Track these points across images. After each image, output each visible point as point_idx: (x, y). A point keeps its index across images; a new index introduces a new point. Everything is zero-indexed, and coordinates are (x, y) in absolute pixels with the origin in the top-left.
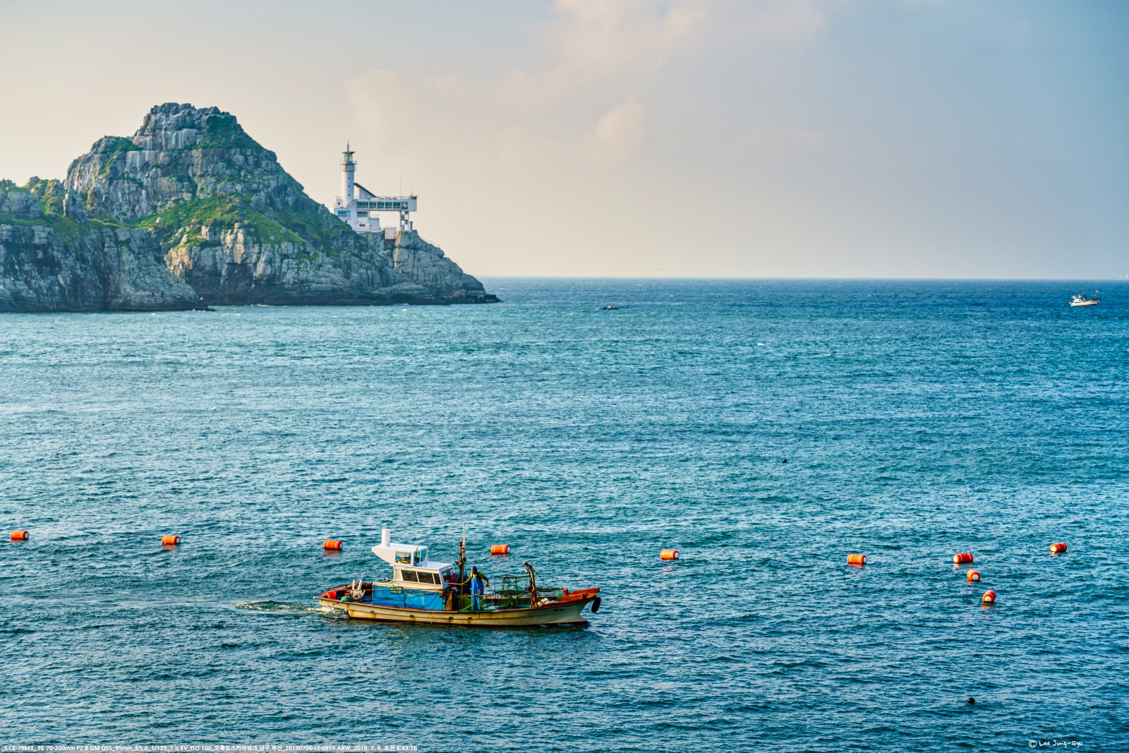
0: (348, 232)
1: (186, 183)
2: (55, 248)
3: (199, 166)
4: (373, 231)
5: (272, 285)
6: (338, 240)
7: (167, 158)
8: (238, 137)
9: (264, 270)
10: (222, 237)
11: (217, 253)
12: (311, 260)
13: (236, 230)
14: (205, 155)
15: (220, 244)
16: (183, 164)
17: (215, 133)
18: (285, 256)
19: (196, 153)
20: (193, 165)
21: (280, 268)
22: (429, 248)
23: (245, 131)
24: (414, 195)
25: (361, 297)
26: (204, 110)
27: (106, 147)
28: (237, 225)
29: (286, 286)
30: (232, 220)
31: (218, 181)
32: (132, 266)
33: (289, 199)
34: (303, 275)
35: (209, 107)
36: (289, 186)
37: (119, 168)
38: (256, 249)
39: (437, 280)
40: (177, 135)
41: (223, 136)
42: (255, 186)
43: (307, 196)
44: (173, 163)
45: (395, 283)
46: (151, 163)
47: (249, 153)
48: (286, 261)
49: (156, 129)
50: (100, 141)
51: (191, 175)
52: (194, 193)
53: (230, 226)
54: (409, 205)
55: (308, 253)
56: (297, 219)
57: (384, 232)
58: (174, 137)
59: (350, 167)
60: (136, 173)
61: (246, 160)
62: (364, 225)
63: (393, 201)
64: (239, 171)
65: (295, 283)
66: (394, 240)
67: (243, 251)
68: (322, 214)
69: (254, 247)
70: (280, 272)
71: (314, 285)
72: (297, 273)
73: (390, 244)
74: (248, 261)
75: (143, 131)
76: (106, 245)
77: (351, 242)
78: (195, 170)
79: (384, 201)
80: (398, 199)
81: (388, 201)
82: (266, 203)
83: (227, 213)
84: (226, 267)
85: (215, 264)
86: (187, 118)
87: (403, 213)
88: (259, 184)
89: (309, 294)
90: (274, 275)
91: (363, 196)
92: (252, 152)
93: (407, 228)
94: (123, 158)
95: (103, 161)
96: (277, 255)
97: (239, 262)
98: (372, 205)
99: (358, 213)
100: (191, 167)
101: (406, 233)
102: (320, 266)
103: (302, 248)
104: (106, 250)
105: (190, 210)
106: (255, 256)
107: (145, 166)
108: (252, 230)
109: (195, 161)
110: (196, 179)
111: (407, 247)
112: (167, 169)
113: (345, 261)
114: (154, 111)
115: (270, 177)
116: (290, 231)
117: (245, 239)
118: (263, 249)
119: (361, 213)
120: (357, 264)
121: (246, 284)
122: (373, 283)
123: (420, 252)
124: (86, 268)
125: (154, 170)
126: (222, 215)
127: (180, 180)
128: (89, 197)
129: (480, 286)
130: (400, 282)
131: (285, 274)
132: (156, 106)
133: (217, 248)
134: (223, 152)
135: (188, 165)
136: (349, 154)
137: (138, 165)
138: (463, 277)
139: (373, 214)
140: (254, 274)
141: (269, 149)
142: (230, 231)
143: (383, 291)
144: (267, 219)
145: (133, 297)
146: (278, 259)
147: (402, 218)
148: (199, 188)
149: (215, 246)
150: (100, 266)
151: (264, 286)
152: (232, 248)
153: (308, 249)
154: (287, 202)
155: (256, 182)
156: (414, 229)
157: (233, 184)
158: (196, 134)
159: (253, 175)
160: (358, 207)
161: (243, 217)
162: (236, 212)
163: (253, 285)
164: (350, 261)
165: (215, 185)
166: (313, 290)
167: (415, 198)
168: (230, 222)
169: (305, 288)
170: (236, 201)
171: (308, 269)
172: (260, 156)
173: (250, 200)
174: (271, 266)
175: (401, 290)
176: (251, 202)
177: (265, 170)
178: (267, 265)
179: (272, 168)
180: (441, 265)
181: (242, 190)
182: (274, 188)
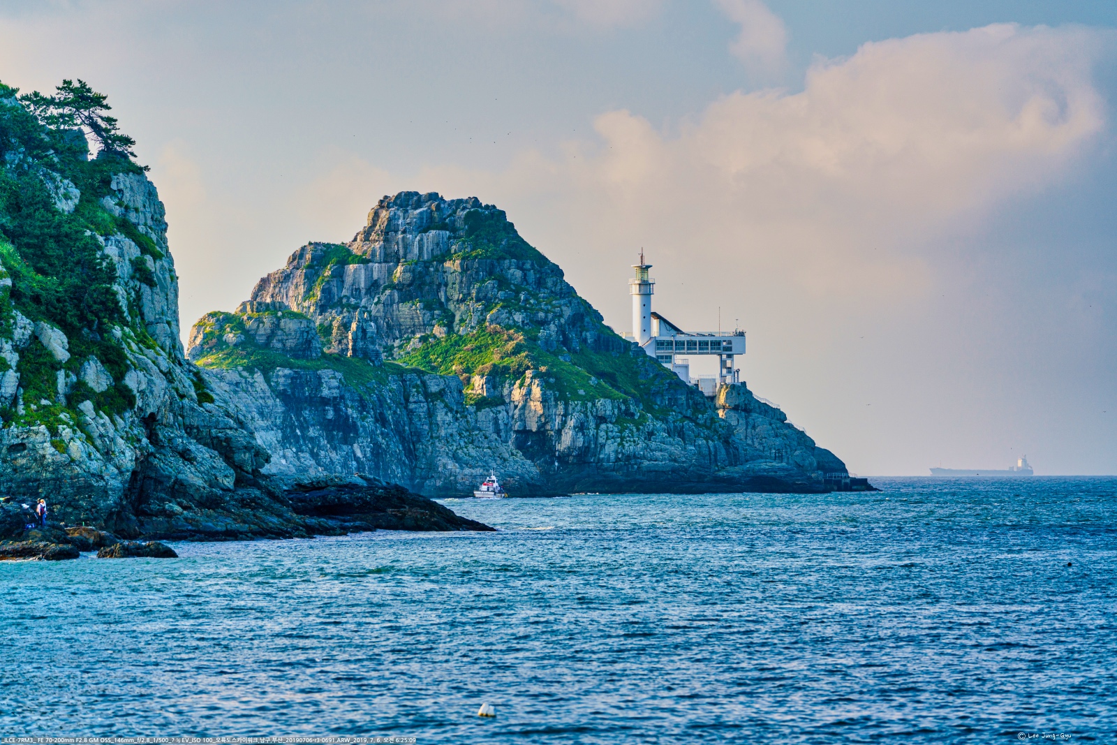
1: (436, 312)
2: (349, 403)
3: (457, 286)
5: (585, 462)
6: (662, 395)
7: (408, 275)
8: (512, 243)
9: (574, 441)
10: (506, 392)
11: (500, 416)
12: (637, 424)
13: (528, 381)
14: (464, 270)
15: (503, 403)
16: (431, 283)
17: (477, 236)
18: (601, 420)
19: (453, 266)
20: (446, 285)
21: (596, 437)
22: (766, 409)
23: (520, 234)
24: (740, 330)
26: (460, 201)
27: (313, 259)
28: (529, 373)
29: (606, 464)
30: (520, 365)
31: (487, 308)
33: (588, 334)
34: (629, 448)
35: (465, 197)
36: (585, 315)
37: (335, 290)
38: (561, 409)
39: (783, 456)
40: (421, 240)
41: (488, 240)
42: (541, 315)
43: (612, 331)
44: (418, 282)
46: (382, 282)
47: (528, 266)
48: (603, 426)
49: (391, 228)
50: (303, 249)
51: (443, 300)
52: (450, 326)
53: (519, 374)
54: (733, 345)
55: (633, 415)
57: (697, 385)
58: (416, 243)
59: (646, 288)
60: (359, 297)
61: (525, 276)
63: (710, 339)
64: (517, 293)
65: (618, 460)
66: (713, 398)
67: (541, 412)
68: (636, 358)
69: (556, 406)
70: (596, 444)
71: (646, 463)
72: (621, 444)
74: (548, 427)
75: (367, 234)
76: (411, 399)
77: (682, 398)
78: (449, 293)
79: (697, 339)
80: (717, 335)
81: (702, 339)
82: (558, 341)
83: (508, 355)
84: (514, 436)
85: (497, 431)
86: (436, 215)
87: (724, 357)
88: (547, 312)
89: (638, 477)
90: (588, 447)
91: (665, 332)
92: (532, 265)
93: (729, 380)
94: (339, 275)
95: (310, 279)
96: (591, 418)
97: (534, 430)
98: (680, 345)
100: (443, 288)
101: (731, 386)
102: (651, 434)
103: (623, 407)
105: (447, 351)
106: (558, 420)
107: (373, 287)
108: (552, 380)
109: (450, 279)
110: (451, 306)
112: (407, 292)
113: (675, 427)
114: (384, 203)
115: (561, 302)
116: (602, 382)
117: (544, 394)
118: (570, 408)
119: (664, 356)
120: (693, 432)
121: (546, 462)
122: (716, 460)
123: (754, 415)
124: (388, 434)
125: (388, 292)
126: (502, 358)
127: (428, 307)
128: (334, 331)
129: (841, 467)
131: (603, 446)
132: (386, 197)
133: (500, 408)
134: (493, 265)
135: (439, 286)
136: (645, 269)
137: (362, 285)
138: (816, 451)
139: (680, 359)
140: (558, 447)
142: (518, 382)
144: (565, 361)
146: (592, 425)
147: (723, 364)
148: (457, 318)
149: (497, 405)
150: (404, 431)
151: (573, 464)
152: (524, 407)
153: (632, 408)
154: (585, 340)
155: (542, 310)
156: (741, 380)
157: (510, 313)
158: (449, 238)
159: (537, 299)
160: (658, 349)
161: (537, 361)
162: (524, 354)
163: (556, 464)
164: (683, 427)
165: (482, 314)
166: (645, 469)
167: (742, 334)
168: (518, 368)
169: (633, 468)
170: (520, 337)
171: (637, 439)
172: (543, 270)
173: (537, 336)
174: (583, 434)
175: (759, 471)
176: (539, 339)
177: (552, 292)
178: (577, 432)
179: (561, 289)
180: (785, 435)
181: (523, 322)
182: (569, 318)
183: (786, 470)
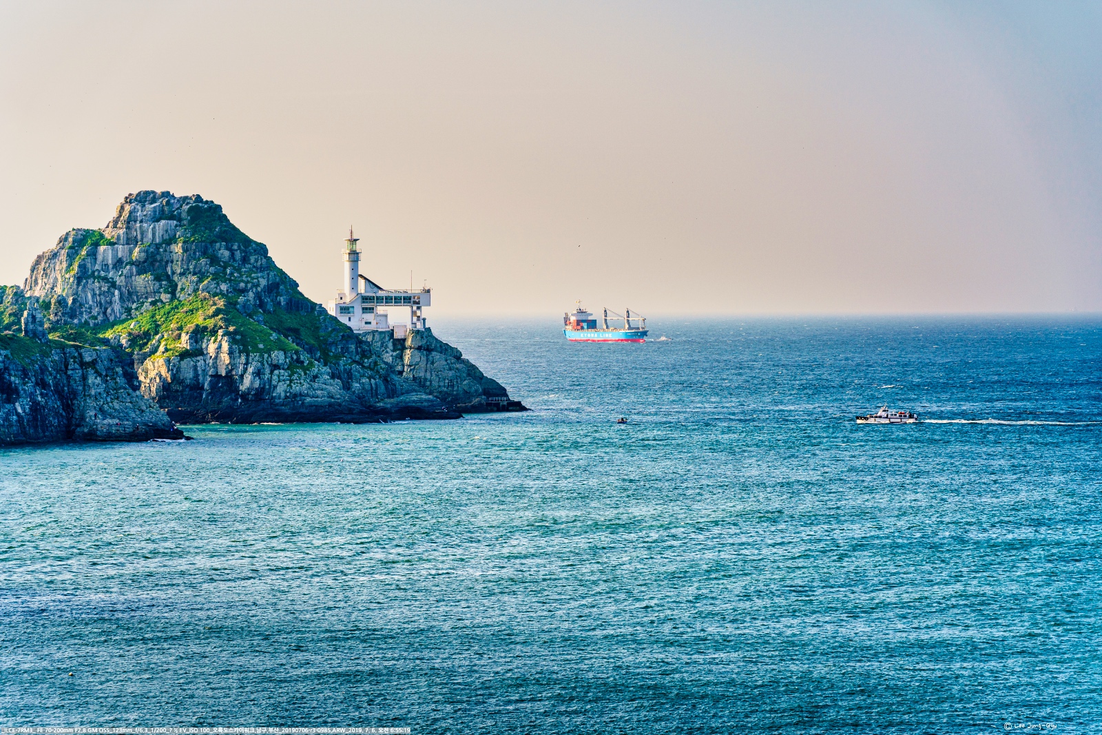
0: (349, 336)
1: (164, 283)
2: (12, 372)
3: (179, 263)
4: (380, 330)
5: (261, 399)
6: (337, 345)
7: (143, 254)
8: (224, 229)
9: (252, 383)
10: (204, 346)
11: (199, 364)
12: (305, 369)
13: (219, 338)
14: (185, 250)
15: (202, 354)
16: (162, 260)
17: (196, 225)
18: (275, 367)
19: (178, 248)
20: (172, 262)
21: (270, 380)
22: (445, 349)
23: (232, 222)
24: (427, 289)
25: (361, 412)
26: (186, 198)
27: (74, 241)
28: (220, 332)
29: (277, 401)
30: (215, 326)
31: (200, 280)
32: (99, 391)
33: (282, 298)
34: (296, 388)
35: (190, 195)
36: (282, 284)
37: (89, 265)
38: (243, 359)
39: (453, 386)
40: (154, 227)
41: (206, 229)
42: (242, 285)
43: (303, 295)
44: (150, 260)
45: (402, 394)
46: (125, 259)
47: (235, 247)
48: (276, 372)
49: (131, 219)
50: (67, 234)
51: (170, 273)
52: (173, 294)
53: (214, 332)
54: (421, 300)
55: (303, 362)
56: (290, 321)
57: (393, 330)
58: (150, 230)
59: (354, 256)
60: (108, 271)
61: (233, 255)
62: (370, 323)
63: (403, 295)
64: (225, 268)
65: (286, 397)
66: (404, 340)
67: (228, 362)
68: (319, 316)
69: (240, 356)
70: (270, 385)
71: (308, 399)
72: (290, 385)
73: (400, 344)
74: (234, 373)
75: (116, 222)
76: (69, 367)
77: (353, 347)
78: (175, 267)
79: (393, 295)
80: (409, 292)
81: (397, 295)
82: (255, 305)
83: (210, 317)
84: (209, 379)
85: (196, 376)
86: (166, 208)
87: (415, 308)
88: (248, 282)
89: (301, 410)
90: (263, 388)
91: (369, 289)
92: (239, 247)
93: (419, 326)
94: (93, 254)
95: (71, 257)
96: (266, 366)
97: (224, 374)
98: (380, 299)
99: (363, 309)
100: (170, 264)
101: (418, 332)
102: (316, 377)
103: (295, 357)
104: (70, 372)
105: (169, 313)
106: (241, 367)
107: (119, 263)
108: (238, 337)
109: (175, 257)
110: (176, 278)
111: (419, 348)
112: (142, 267)
113: (345, 370)
114: (128, 200)
115: (259, 275)
116: (282, 337)
117: (230, 348)
118: (250, 359)
119: (366, 309)
120: (359, 372)
121: (231, 399)
122: (377, 394)
123: (434, 353)
124: (47, 394)
125: (128, 267)
126: (205, 319)
127: (158, 278)
128: (52, 306)
129: (503, 392)
130: (408, 392)
131: (275, 387)
132: (130, 195)
133: (199, 358)
134: (206, 247)
135: (167, 262)
136: (354, 241)
137: (110, 262)
138: (483, 381)
139: (381, 309)
140: (241, 388)
141: (259, 241)
142: (213, 338)
143: (388, 403)
144: (257, 324)
145: (99, 426)
146: (267, 371)
147: (414, 313)
148: (179, 287)
149: (196, 356)
150: (63, 391)
151: (252, 400)
152: (216, 358)
153: (302, 358)
154: (279, 303)
155: (243, 281)
156: (427, 326)
157: (218, 284)
158: (176, 226)
159: (240, 273)
160: (363, 302)
161: (228, 322)
162: (220, 316)
163: (240, 400)
164: (351, 369)
165: (197, 284)
166: (307, 405)
167: (428, 291)
168: (214, 328)
169: (298, 403)
170: (221, 303)
171: (302, 381)
172: (248, 250)
173: (237, 301)
174: (260, 378)
175: (409, 402)
176: (239, 304)
177: (254, 267)
178: (255, 377)
179: (261, 264)
180: (457, 369)
181: (227, 290)
182: (264, 287)
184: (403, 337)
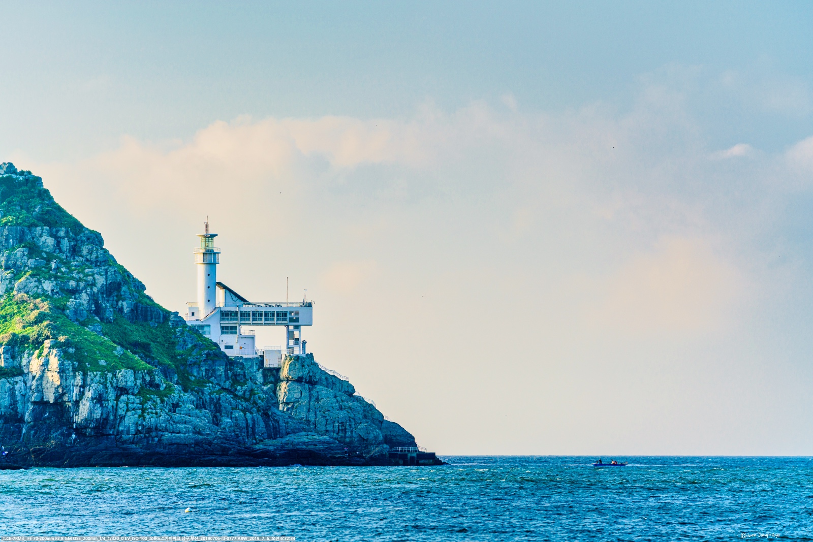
0: (216, 355)
4: (245, 356)
5: (103, 435)
6: (199, 366)
8: (46, 209)
9: (91, 412)
10: (24, 362)
11: (17, 387)
12: (162, 396)
13: (46, 351)
15: (21, 373)
17: (9, 202)
18: (123, 391)
21: (116, 409)
22: (332, 382)
23: (56, 200)
24: (308, 301)
25: (239, 453)
28: (47, 343)
29: (125, 437)
30: (40, 335)
31: (16, 276)
33: (124, 303)
34: (150, 420)
36: (124, 284)
38: (79, 380)
39: (345, 430)
41: (22, 207)
42: (72, 283)
43: (152, 301)
45: (288, 434)
47: (62, 233)
48: (124, 398)
53: (38, 344)
54: (300, 316)
55: (158, 386)
56: (137, 334)
57: (262, 357)
59: (211, 258)
61: (58, 243)
62: (231, 347)
63: (276, 310)
64: (48, 261)
65: (138, 432)
66: (278, 370)
67: (58, 383)
68: (175, 328)
69: (74, 376)
70: (115, 416)
71: (167, 435)
72: (142, 416)
73: (273, 375)
74: (66, 398)
77: (221, 370)
79: (263, 310)
80: (284, 306)
81: (268, 309)
82: (89, 311)
83: (32, 324)
84: (31, 407)
85: (14, 403)
87: (291, 328)
88: (78, 280)
89: (158, 450)
90: (106, 419)
91: (231, 302)
92: (67, 232)
93: (297, 351)
96: (110, 389)
97: (52, 401)
98: (245, 315)
99: (223, 328)
101: (297, 358)
102: (176, 406)
103: (148, 378)
106: (76, 391)
108: (71, 350)
111: (299, 380)
113: (211, 399)
115: (95, 270)
116: (129, 353)
117: (61, 365)
118: (89, 379)
119: (227, 328)
120: (230, 403)
121: (62, 434)
122: (254, 433)
123: (319, 387)
126: (24, 327)
129: (410, 440)
130: (295, 431)
131: (122, 418)
133: (17, 379)
134: (23, 232)
136: (210, 237)
138: (384, 425)
139: (245, 330)
140: (76, 419)
141: (91, 229)
142: (37, 352)
143: (271, 445)
144: (92, 333)
146: (112, 396)
147: (290, 335)
149: (14, 376)
151: (90, 436)
152: (41, 378)
153: (157, 380)
154: (121, 310)
155: (73, 278)
156: (308, 352)
157: (39, 281)
159: (69, 267)
160: (223, 319)
161: (56, 330)
162: (45, 323)
163: (74, 436)
164: (219, 399)
165: (10, 283)
166: (165, 442)
167: (309, 305)
168: (37, 338)
169: (153, 440)
170: (45, 307)
171: (159, 411)
172: (78, 238)
173: (65, 305)
174: (101, 405)
175: (298, 444)
176: (68, 308)
177: (87, 260)
178: (95, 404)
179: (97, 257)
180: (350, 408)
181: (52, 290)
182: (102, 287)
183: (328, 443)
184: (276, 366)
